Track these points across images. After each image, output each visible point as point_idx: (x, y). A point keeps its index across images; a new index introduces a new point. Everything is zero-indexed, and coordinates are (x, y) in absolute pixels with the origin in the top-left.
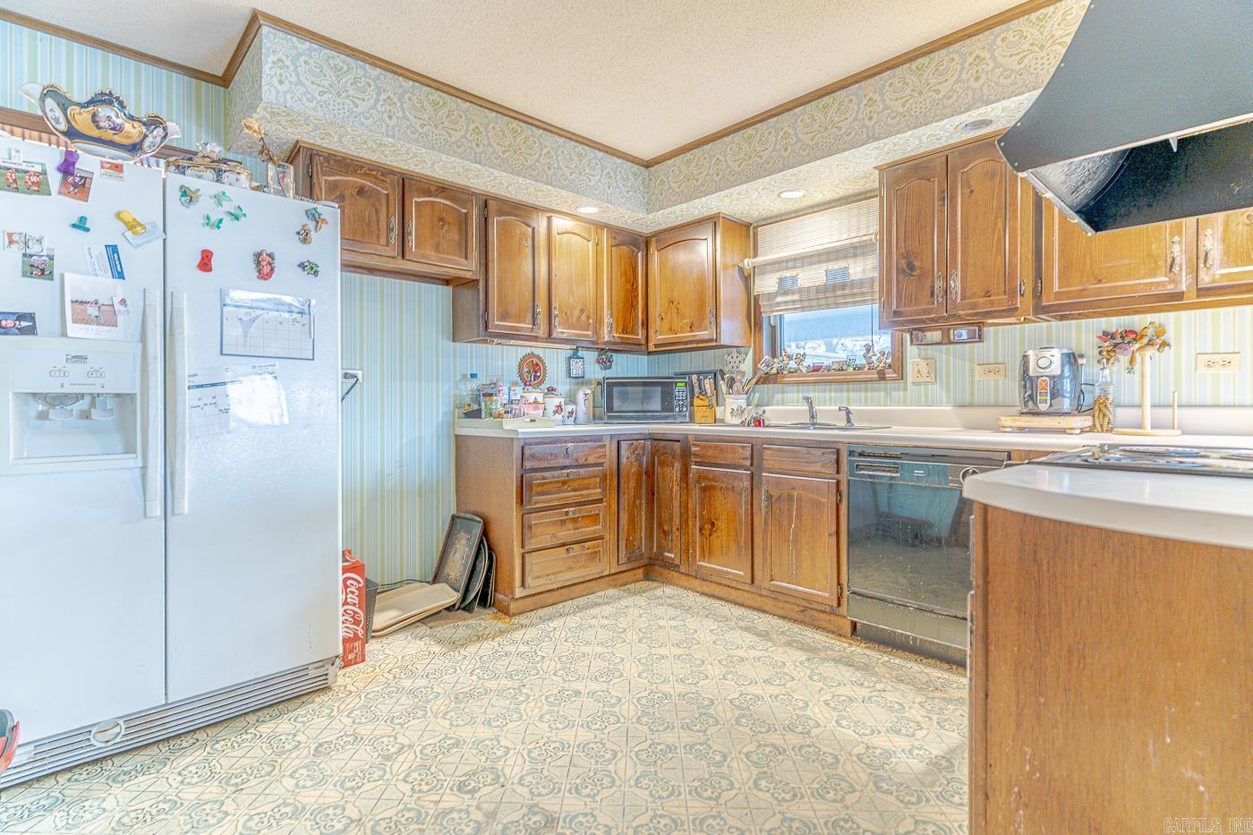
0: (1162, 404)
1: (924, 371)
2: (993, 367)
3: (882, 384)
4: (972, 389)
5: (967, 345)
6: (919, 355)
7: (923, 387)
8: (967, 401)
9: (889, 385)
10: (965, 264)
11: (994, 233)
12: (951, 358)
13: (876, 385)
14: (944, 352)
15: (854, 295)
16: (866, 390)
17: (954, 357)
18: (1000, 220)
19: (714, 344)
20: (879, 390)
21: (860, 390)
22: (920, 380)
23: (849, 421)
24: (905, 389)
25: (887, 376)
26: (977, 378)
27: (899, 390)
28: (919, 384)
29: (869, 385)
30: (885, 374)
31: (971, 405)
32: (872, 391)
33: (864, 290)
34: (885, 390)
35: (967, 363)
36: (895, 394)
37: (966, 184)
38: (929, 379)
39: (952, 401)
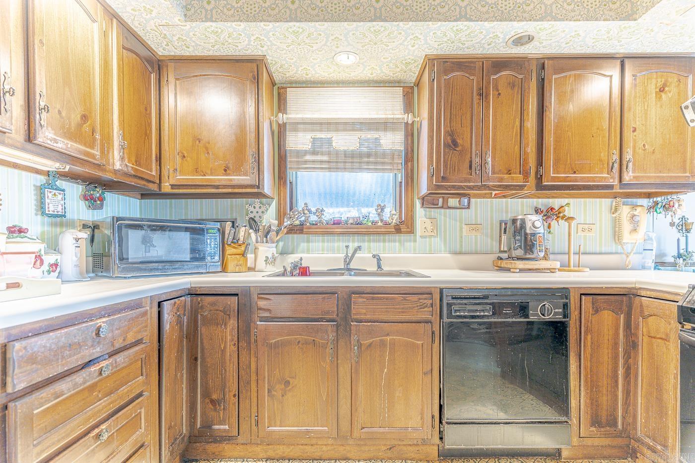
1: (429, 228)
2: (475, 226)
3: (397, 237)
4: (461, 242)
5: (458, 211)
6: (425, 215)
7: (428, 239)
8: (458, 250)
9: (403, 237)
10: (494, 148)
11: (513, 128)
12: (448, 219)
13: (392, 237)
14: (443, 214)
15: (376, 163)
16: (384, 241)
17: (450, 218)
18: (517, 119)
19: (256, 190)
20: (395, 241)
21: (379, 241)
22: (427, 234)
23: (379, 267)
24: (415, 241)
25: (402, 230)
26: (464, 234)
27: (410, 241)
28: (425, 237)
29: (387, 237)
30: (400, 229)
31: (460, 253)
32: (389, 241)
33: (386, 160)
34: (400, 241)
35: (458, 223)
36: (407, 244)
37: (496, 88)
38: (433, 234)
39: (448, 250)
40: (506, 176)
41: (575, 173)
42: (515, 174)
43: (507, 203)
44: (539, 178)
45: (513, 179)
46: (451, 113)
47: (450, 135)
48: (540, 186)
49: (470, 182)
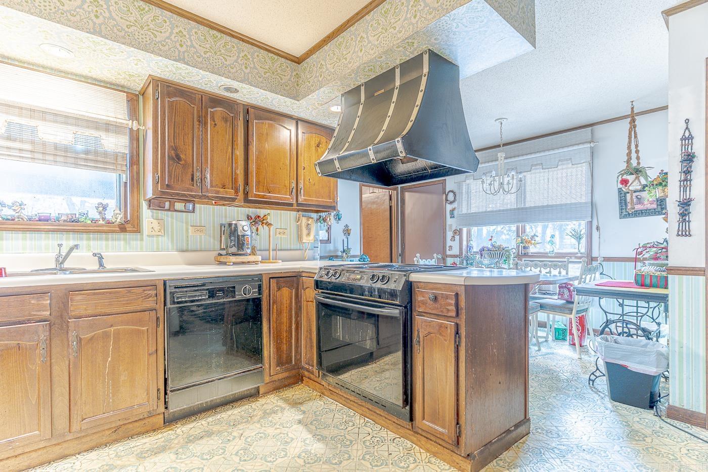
0: (262, 248)
1: (157, 227)
2: (199, 228)
3: (122, 235)
4: (187, 241)
5: (184, 214)
6: (152, 216)
7: (155, 238)
8: (185, 248)
9: (128, 235)
10: (212, 166)
11: (227, 153)
12: (175, 221)
13: (115, 236)
14: (170, 216)
15: (96, 161)
16: (107, 239)
17: (176, 220)
18: (229, 147)
20: (119, 240)
21: (101, 239)
22: (154, 233)
23: (101, 265)
24: (142, 240)
25: (128, 229)
26: (190, 234)
27: (136, 240)
28: (152, 236)
29: (110, 235)
30: (126, 228)
31: (187, 251)
32: (113, 240)
33: (108, 160)
34: (125, 240)
35: (184, 225)
36: (133, 243)
37: (213, 119)
38: (160, 233)
39: (175, 247)
40: (222, 190)
41: (270, 192)
42: (229, 189)
43: (226, 210)
44: (246, 194)
45: (226, 193)
46: (174, 131)
47: (174, 150)
48: (247, 200)
49: (192, 192)
